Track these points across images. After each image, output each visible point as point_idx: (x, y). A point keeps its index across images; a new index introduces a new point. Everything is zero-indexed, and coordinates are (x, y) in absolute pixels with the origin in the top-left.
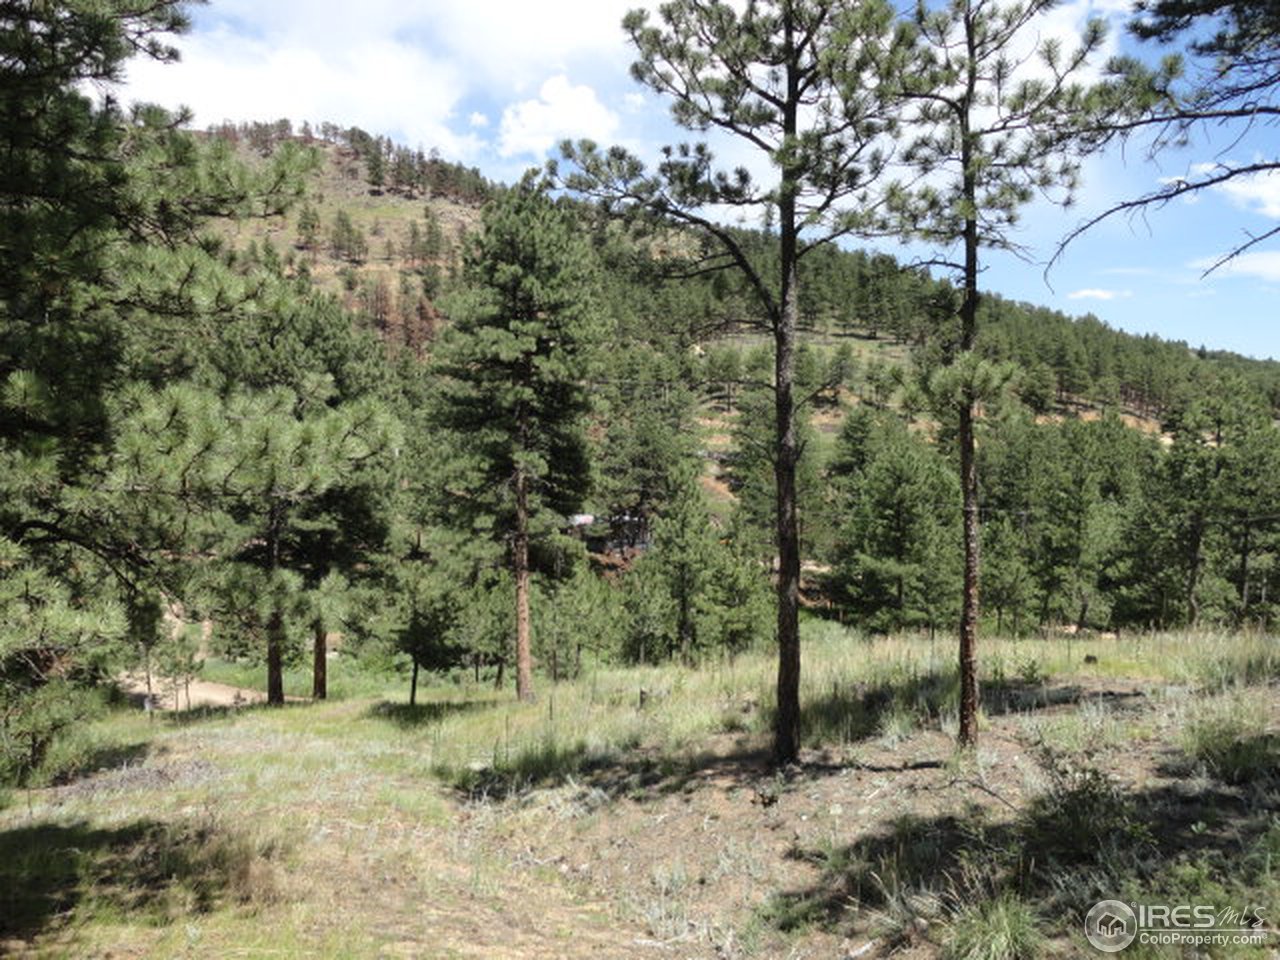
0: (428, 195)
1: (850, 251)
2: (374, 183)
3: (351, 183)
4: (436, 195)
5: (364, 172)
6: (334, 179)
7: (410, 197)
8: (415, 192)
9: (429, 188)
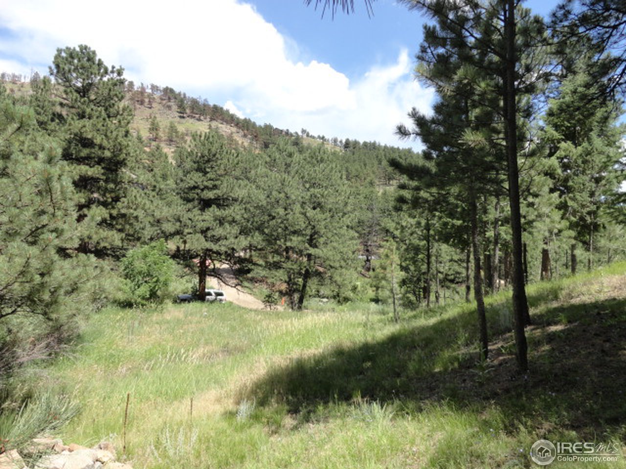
0: (209, 120)
1: (401, 148)
2: (181, 113)
3: (169, 112)
4: (212, 119)
5: (175, 107)
6: (159, 110)
7: (199, 120)
8: (202, 118)
9: (208, 117)
